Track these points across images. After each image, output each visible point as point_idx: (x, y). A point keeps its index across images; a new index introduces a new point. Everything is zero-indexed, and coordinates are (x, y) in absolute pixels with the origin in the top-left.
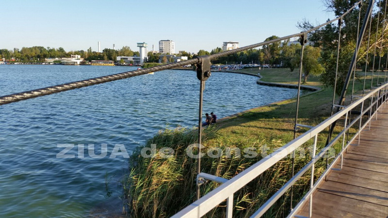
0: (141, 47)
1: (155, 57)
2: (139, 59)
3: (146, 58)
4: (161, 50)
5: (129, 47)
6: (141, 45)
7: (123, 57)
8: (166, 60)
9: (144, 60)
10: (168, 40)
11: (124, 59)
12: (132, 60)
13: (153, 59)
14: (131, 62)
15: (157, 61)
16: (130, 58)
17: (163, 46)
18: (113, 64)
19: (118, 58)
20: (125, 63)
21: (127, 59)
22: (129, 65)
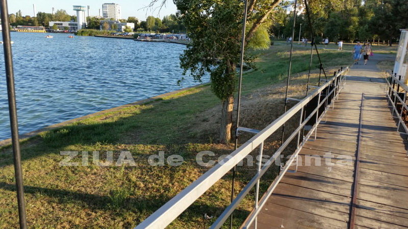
0: (78, 10)
1: (96, 23)
2: (76, 25)
3: (85, 24)
4: (105, 14)
5: (65, 11)
6: (78, 9)
7: (57, 22)
8: (108, 26)
9: (83, 26)
10: (113, 4)
11: (59, 24)
12: (68, 26)
13: (94, 25)
14: (65, 28)
15: (98, 28)
16: (66, 24)
17: (108, 10)
18: (44, 31)
19: (51, 24)
20: (58, 30)
21: (61, 24)
22: (63, 32)
